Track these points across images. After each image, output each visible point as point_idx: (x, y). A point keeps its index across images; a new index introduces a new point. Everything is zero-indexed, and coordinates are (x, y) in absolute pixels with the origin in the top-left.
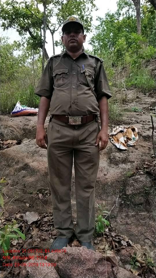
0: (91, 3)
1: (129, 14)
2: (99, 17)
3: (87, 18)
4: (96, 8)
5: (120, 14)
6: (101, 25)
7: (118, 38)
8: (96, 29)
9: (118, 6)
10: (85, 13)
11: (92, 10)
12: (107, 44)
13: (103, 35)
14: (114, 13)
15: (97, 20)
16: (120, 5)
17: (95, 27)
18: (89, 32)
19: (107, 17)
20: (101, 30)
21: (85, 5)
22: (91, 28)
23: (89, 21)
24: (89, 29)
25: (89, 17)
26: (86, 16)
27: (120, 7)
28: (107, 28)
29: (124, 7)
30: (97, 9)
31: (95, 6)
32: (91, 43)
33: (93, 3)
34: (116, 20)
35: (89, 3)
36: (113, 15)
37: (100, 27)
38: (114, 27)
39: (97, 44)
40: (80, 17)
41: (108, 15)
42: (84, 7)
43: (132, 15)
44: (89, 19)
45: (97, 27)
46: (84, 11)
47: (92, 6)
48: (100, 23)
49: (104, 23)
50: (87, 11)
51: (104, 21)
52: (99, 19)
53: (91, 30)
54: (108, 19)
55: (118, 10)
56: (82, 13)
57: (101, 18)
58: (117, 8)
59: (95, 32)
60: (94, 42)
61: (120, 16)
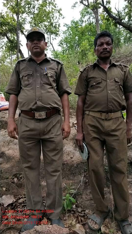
0: (58, 12)
1: (90, 21)
2: (65, 24)
3: (56, 24)
4: (62, 17)
5: (83, 21)
6: (68, 30)
7: (82, 40)
8: (63, 33)
9: (81, 15)
10: (54, 21)
11: (60, 18)
12: (73, 45)
13: (70, 39)
14: (78, 20)
15: (64, 26)
16: (83, 14)
17: (62, 32)
18: (57, 36)
19: (72, 24)
20: (68, 34)
21: (54, 14)
22: (59, 33)
23: (58, 27)
24: (57, 34)
25: (57, 24)
26: (55, 23)
27: (82, 16)
28: (73, 32)
29: (86, 16)
30: (64, 18)
31: (62, 15)
32: (60, 45)
33: (60, 12)
34: (80, 26)
35: (57, 12)
36: (77, 22)
37: (67, 31)
38: (79, 32)
39: (65, 46)
40: (50, 24)
41: (73, 22)
42: (53, 16)
43: (92, 22)
44: (57, 26)
45: (64, 32)
46: (53, 19)
47: (59, 15)
48: (66, 29)
49: (70, 28)
50: (55, 19)
51: (70, 27)
52: (66, 25)
53: (59, 35)
54: (73, 25)
55: (81, 18)
56: (51, 21)
57: (68, 24)
58: (80, 16)
59: (63, 36)
60: (62, 44)
61: (83, 23)
